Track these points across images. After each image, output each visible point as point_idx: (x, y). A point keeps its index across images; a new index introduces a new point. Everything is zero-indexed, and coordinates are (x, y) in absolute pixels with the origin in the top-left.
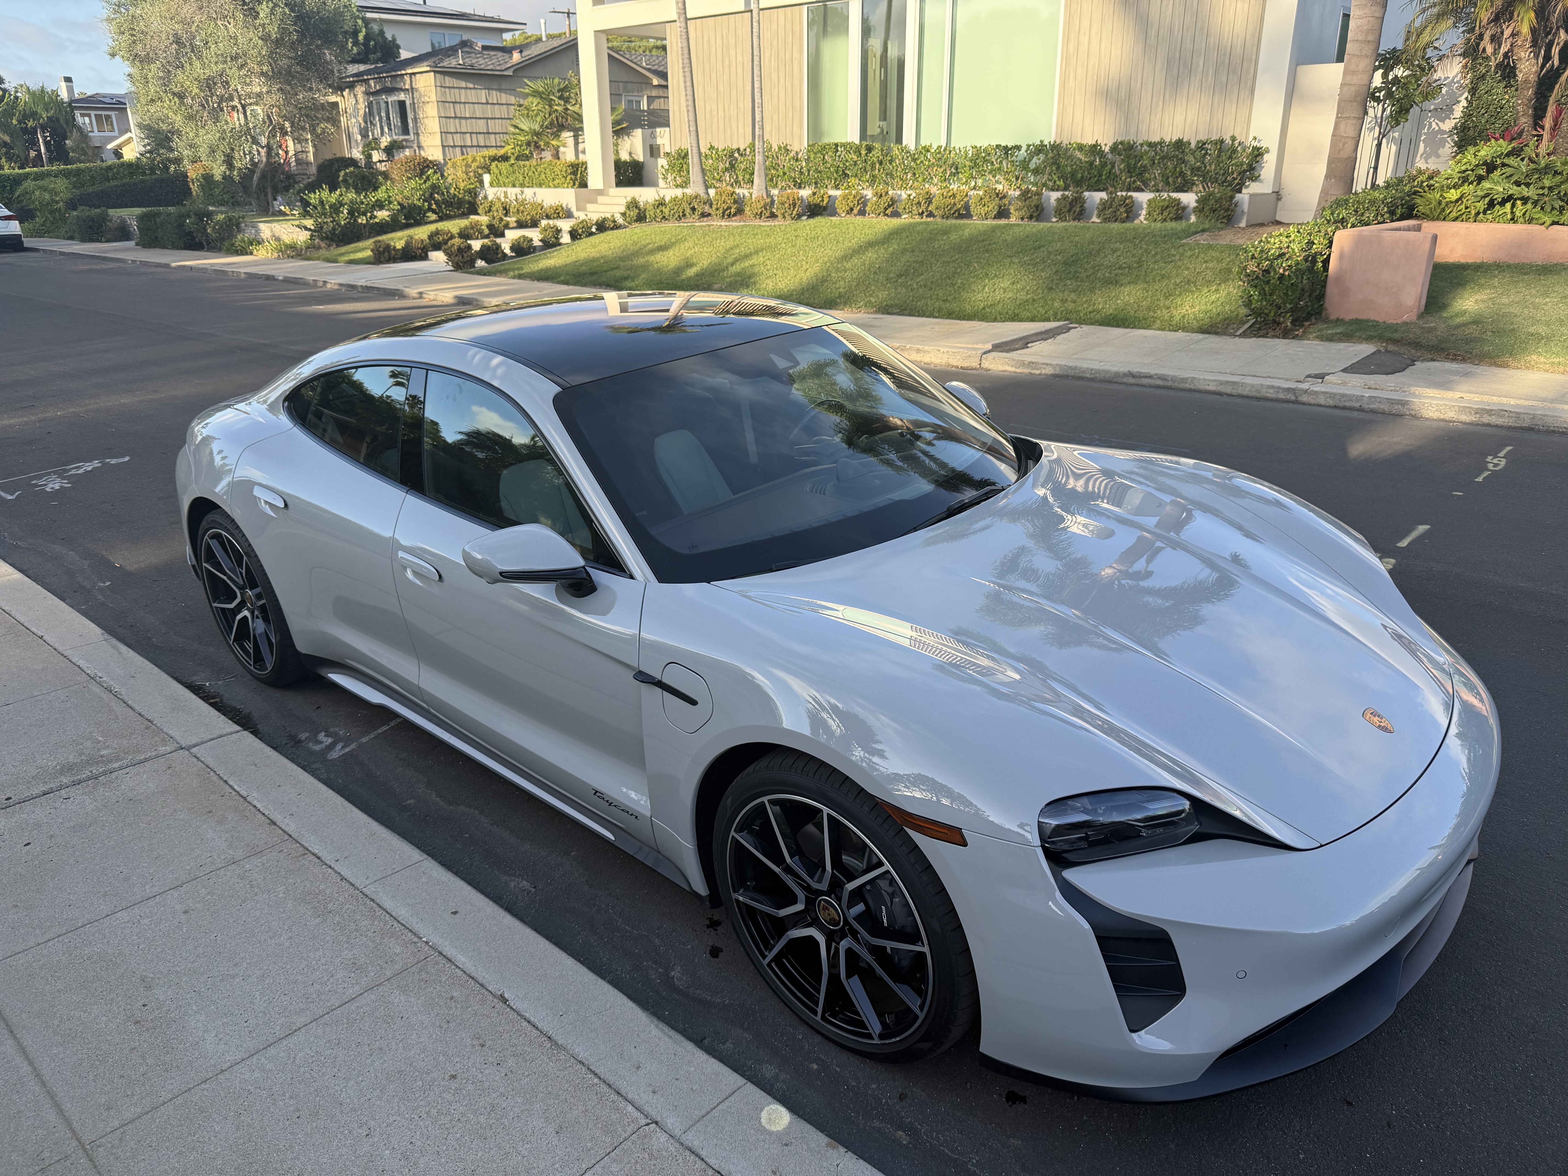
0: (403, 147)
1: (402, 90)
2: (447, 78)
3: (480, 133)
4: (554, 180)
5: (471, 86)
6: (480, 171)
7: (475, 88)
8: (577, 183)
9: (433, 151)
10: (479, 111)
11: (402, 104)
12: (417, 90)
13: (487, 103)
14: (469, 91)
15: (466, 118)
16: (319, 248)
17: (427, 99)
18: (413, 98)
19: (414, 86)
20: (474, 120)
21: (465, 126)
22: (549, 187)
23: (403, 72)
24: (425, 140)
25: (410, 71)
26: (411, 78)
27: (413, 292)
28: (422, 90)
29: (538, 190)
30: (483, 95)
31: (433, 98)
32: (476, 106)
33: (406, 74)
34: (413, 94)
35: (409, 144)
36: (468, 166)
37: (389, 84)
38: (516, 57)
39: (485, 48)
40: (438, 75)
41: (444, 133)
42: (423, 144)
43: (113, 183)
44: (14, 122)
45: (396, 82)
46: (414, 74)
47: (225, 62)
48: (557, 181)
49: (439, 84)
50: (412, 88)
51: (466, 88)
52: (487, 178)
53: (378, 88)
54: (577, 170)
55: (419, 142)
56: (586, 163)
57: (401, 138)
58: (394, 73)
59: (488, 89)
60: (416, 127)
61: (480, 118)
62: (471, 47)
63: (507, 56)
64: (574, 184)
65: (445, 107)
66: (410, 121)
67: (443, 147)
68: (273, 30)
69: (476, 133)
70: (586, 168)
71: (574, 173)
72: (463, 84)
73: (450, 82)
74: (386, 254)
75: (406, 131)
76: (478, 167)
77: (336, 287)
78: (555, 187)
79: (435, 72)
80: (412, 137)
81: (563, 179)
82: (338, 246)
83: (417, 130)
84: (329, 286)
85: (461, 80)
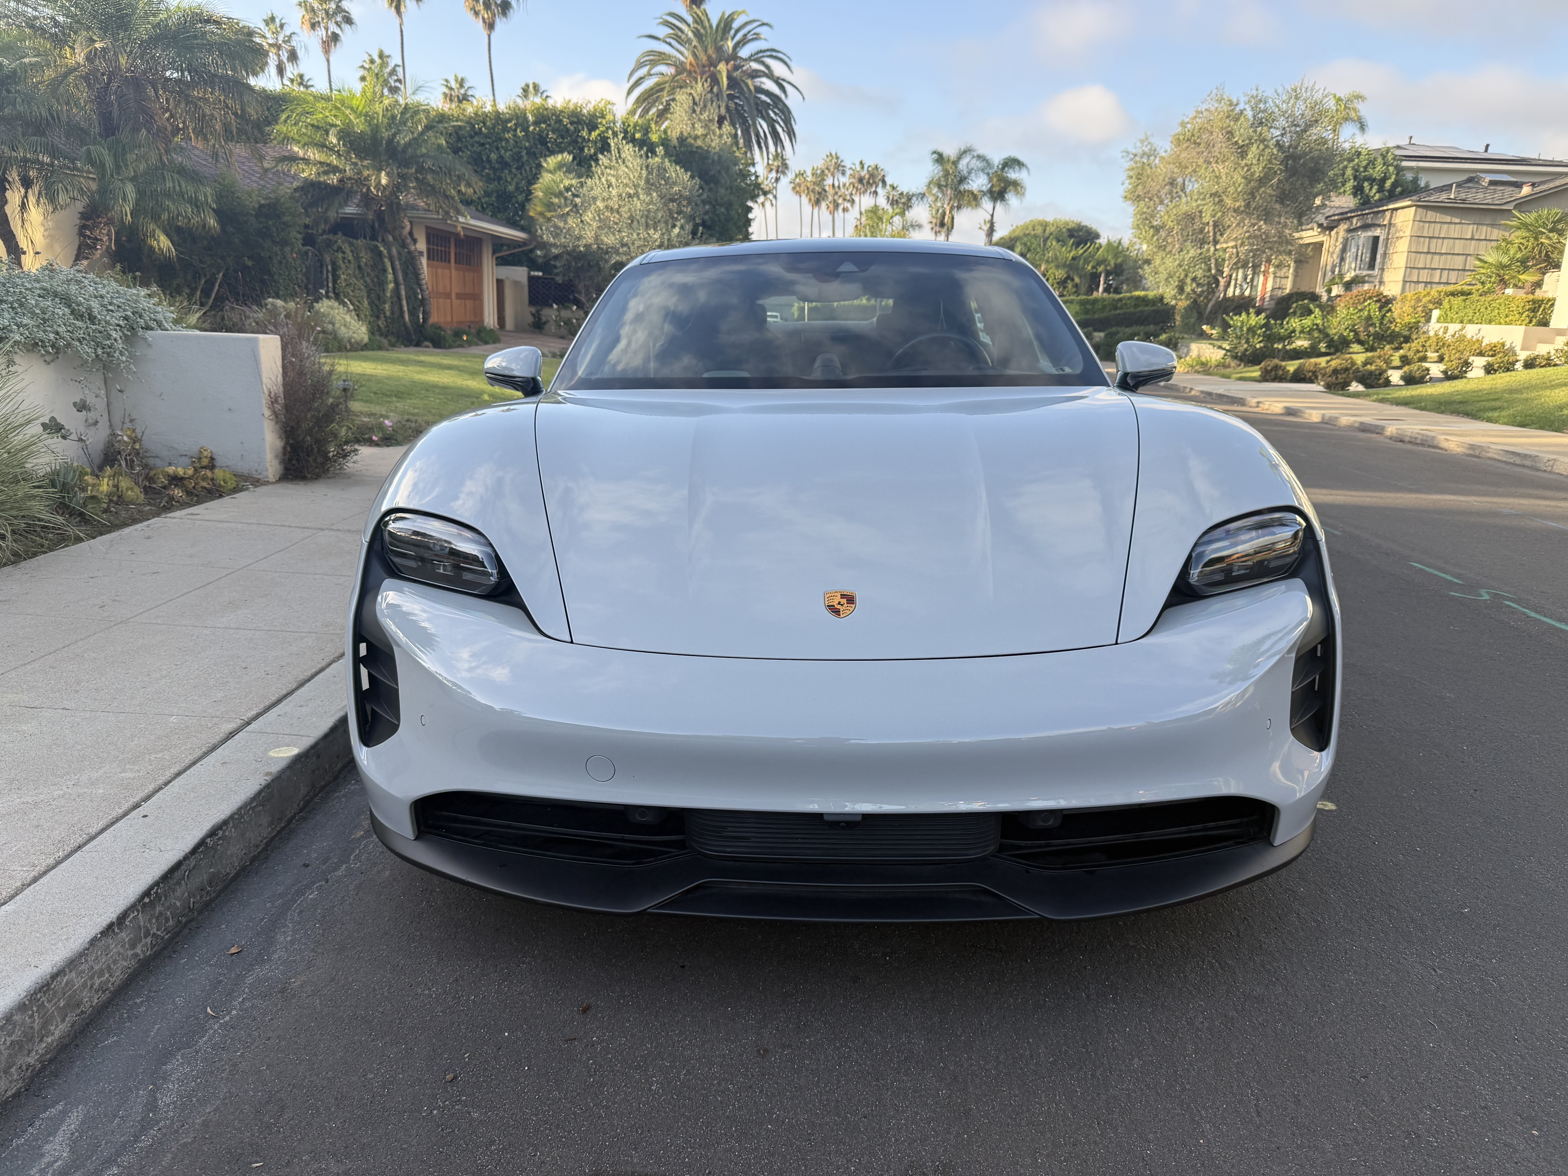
0: (1364, 282)
1: (1379, 225)
2: (1429, 213)
3: (1453, 270)
4: (1507, 316)
5: (1458, 221)
6: (1431, 306)
7: (1460, 223)
8: (1534, 320)
9: (1392, 286)
10: (1459, 247)
11: (1376, 239)
12: (1395, 225)
13: (1472, 239)
14: (1453, 226)
15: (1442, 254)
16: (1229, 366)
17: (1401, 234)
18: (1388, 234)
19: (1393, 222)
20: (1449, 257)
21: (1437, 262)
22: (1500, 324)
23: (1385, 208)
24: (1388, 276)
25: (1391, 206)
26: (1392, 213)
27: (1253, 401)
28: (1399, 225)
29: (1485, 328)
30: (1469, 231)
31: (1408, 233)
32: (1457, 241)
33: (1388, 210)
34: (1389, 229)
35: (1371, 279)
36: (1419, 300)
37: (1369, 221)
38: (1526, 190)
39: (1492, 183)
40: (1420, 210)
41: (1409, 268)
42: (1386, 279)
43: (1118, 312)
44: (1089, 268)
45: (1376, 218)
46: (1396, 209)
47: (1204, 199)
48: (1511, 318)
49: (1418, 218)
50: (1390, 224)
51: (1451, 223)
52: (1436, 313)
53: (1359, 225)
54: (1540, 306)
55: (1381, 277)
56: (1554, 300)
57: (1365, 273)
58: (1376, 210)
59: (1478, 224)
60: (1383, 263)
61: (1458, 254)
62: (1478, 182)
63: (1517, 190)
64: (1530, 322)
65: (1418, 243)
66: (1378, 257)
67: (1405, 282)
68: (1258, 171)
69: (1449, 269)
70: (1553, 305)
71: (1534, 310)
72: (1448, 219)
73: (1431, 215)
74: (1273, 373)
75: (1372, 266)
76: (1430, 302)
77: (1198, 394)
78: (1506, 323)
79: (1418, 206)
80: (1376, 272)
81: (1517, 316)
82: (1245, 366)
83: (1383, 265)
84: (1193, 393)
85: (1447, 214)
